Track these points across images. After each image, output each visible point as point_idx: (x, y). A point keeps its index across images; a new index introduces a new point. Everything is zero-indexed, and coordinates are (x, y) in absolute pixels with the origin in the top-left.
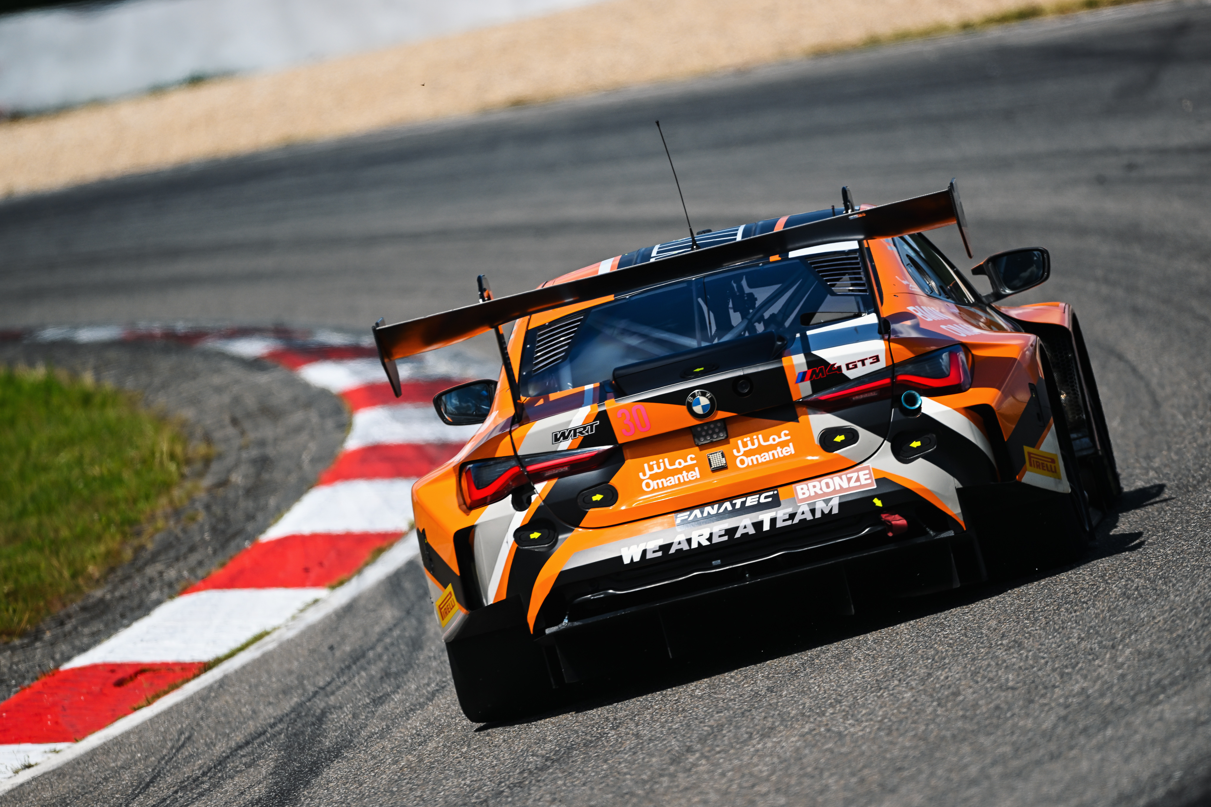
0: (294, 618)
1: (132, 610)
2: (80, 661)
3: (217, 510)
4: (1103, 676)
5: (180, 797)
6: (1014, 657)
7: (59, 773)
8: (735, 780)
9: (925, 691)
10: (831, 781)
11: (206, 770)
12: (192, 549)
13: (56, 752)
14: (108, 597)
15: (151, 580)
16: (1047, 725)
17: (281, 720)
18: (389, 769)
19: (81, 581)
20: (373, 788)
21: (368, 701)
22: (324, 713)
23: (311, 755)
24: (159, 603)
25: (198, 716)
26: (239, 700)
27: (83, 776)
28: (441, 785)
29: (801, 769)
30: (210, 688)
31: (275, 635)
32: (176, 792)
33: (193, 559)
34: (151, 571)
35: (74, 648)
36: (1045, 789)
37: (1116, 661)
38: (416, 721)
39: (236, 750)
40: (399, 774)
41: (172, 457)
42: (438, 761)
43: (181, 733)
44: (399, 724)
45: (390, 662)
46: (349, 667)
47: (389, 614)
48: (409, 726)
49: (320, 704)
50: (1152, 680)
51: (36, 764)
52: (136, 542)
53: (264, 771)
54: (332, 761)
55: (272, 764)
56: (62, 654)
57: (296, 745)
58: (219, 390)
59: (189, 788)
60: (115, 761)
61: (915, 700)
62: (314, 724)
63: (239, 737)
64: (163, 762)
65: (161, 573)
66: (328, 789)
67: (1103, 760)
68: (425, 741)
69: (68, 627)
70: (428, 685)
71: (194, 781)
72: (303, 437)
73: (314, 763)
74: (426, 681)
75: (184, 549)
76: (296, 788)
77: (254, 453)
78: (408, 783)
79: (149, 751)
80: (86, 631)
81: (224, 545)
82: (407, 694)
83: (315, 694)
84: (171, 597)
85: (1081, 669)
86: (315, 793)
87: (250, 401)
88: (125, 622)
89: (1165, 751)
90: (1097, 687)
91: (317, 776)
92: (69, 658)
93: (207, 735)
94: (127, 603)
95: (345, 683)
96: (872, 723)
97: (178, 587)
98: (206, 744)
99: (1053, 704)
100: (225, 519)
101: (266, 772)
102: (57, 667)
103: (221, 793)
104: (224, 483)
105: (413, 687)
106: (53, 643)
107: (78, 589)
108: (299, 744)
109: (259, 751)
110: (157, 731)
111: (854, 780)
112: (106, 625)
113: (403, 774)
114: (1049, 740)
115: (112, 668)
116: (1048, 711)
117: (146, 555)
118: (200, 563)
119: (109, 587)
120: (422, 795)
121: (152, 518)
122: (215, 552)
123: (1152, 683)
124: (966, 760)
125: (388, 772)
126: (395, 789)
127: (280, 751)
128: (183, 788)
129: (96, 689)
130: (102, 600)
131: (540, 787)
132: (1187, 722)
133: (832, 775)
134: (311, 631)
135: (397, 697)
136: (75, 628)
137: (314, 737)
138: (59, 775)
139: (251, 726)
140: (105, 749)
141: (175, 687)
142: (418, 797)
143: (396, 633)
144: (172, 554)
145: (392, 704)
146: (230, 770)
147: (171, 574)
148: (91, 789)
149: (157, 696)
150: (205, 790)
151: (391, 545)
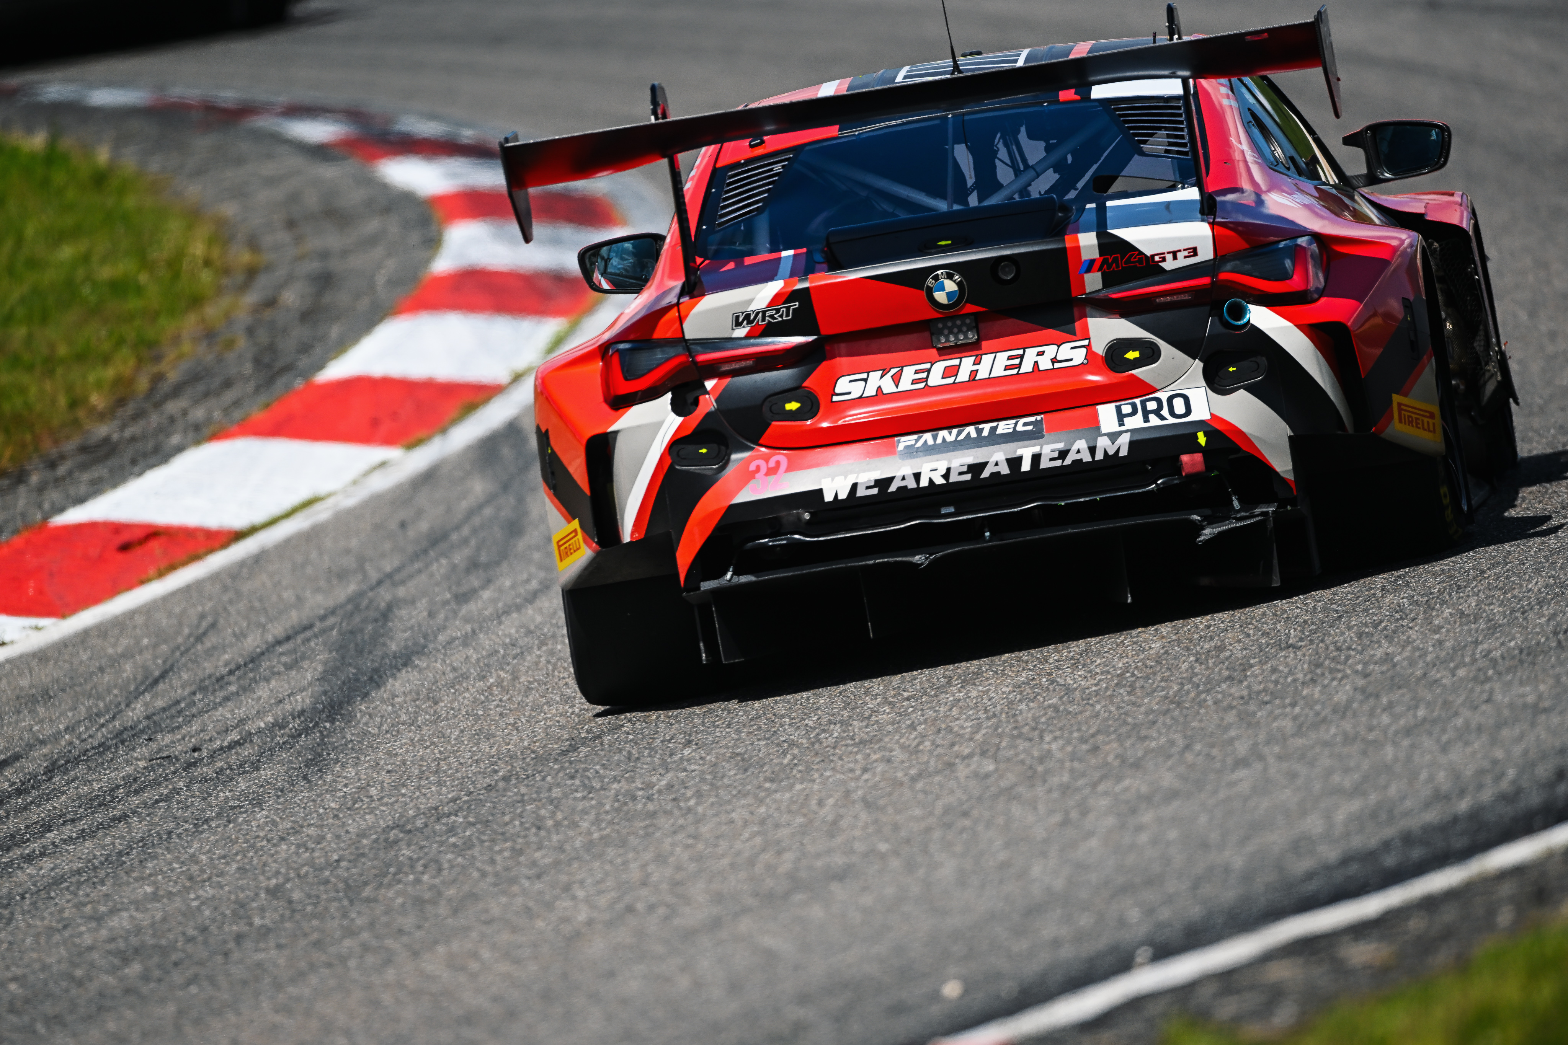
0: (355, 482)
1: (145, 455)
2: (74, 516)
3: (263, 336)
4: (1414, 641)
5: (199, 700)
6: (1297, 607)
7: (42, 656)
8: (929, 736)
9: (1179, 641)
10: (1054, 746)
11: (233, 666)
12: (227, 384)
13: (37, 628)
14: (115, 437)
15: (172, 420)
16: (1341, 697)
17: (333, 612)
18: (473, 686)
19: (81, 413)
20: (453, 709)
21: (448, 596)
22: (390, 607)
23: (373, 660)
24: (180, 449)
25: (226, 598)
26: (280, 582)
27: (71, 663)
28: (541, 712)
29: (1016, 728)
30: (242, 564)
31: (330, 502)
32: (194, 693)
33: (229, 396)
34: (172, 407)
35: (68, 497)
36: (1336, 778)
37: (1431, 623)
38: (510, 627)
39: (274, 646)
40: (486, 694)
41: (207, 263)
42: (537, 681)
43: (202, 617)
44: (489, 629)
45: (478, 549)
46: (425, 551)
47: (479, 487)
48: (500, 633)
49: (385, 595)
50: (1478, 651)
51: (12, 642)
52: (155, 369)
53: (309, 676)
54: (399, 670)
55: (320, 668)
56: (53, 504)
57: (352, 645)
58: (271, 182)
59: (211, 689)
60: (114, 645)
61: (1166, 652)
62: (376, 621)
63: (277, 630)
64: (178, 653)
65: (185, 413)
66: (393, 705)
67: (1412, 746)
68: (522, 653)
69: (61, 470)
70: (528, 581)
71: (218, 680)
72: (378, 252)
73: (376, 671)
74: (525, 576)
75: (217, 382)
76: (350, 701)
77: (313, 266)
78: (498, 706)
79: (160, 637)
80: (85, 477)
81: (270, 381)
82: (500, 590)
83: (379, 583)
84: (198, 442)
85: (1385, 628)
86: (375, 708)
87: (312, 200)
88: (136, 469)
89: (1494, 741)
90: (1406, 654)
91: (378, 686)
92: (61, 510)
93: (236, 623)
94: (139, 446)
95: (419, 571)
96: (1109, 676)
97: (207, 431)
98: (234, 634)
99: (1349, 671)
100: (271, 348)
101: (312, 677)
102: (46, 518)
103: (253, 700)
104: (271, 303)
105: (508, 583)
106: (41, 489)
107: (76, 423)
108: (357, 645)
109: (303, 649)
110: (170, 615)
111: (1085, 747)
112: (112, 471)
113: (491, 694)
114: (1343, 717)
115: (116, 528)
116: (1341, 679)
117: (165, 387)
118: (237, 403)
119: (117, 423)
120: (516, 723)
121: (176, 340)
122: (257, 390)
123: (1478, 656)
124: (1233, 733)
125: (472, 690)
126: (480, 713)
127: (331, 652)
128: (203, 689)
129: (94, 552)
130: (107, 440)
131: (671, 725)
132: (1525, 706)
133: (1055, 739)
134: (375, 501)
135: (486, 594)
136: (70, 473)
137: (375, 638)
138: (40, 660)
139: (294, 617)
140: (102, 630)
141: (195, 557)
142: (510, 724)
143: (488, 511)
144: (200, 388)
145: (480, 604)
146: (265, 670)
147: (198, 414)
148: (82, 680)
149: (172, 567)
150: (232, 694)
151: (486, 400)
